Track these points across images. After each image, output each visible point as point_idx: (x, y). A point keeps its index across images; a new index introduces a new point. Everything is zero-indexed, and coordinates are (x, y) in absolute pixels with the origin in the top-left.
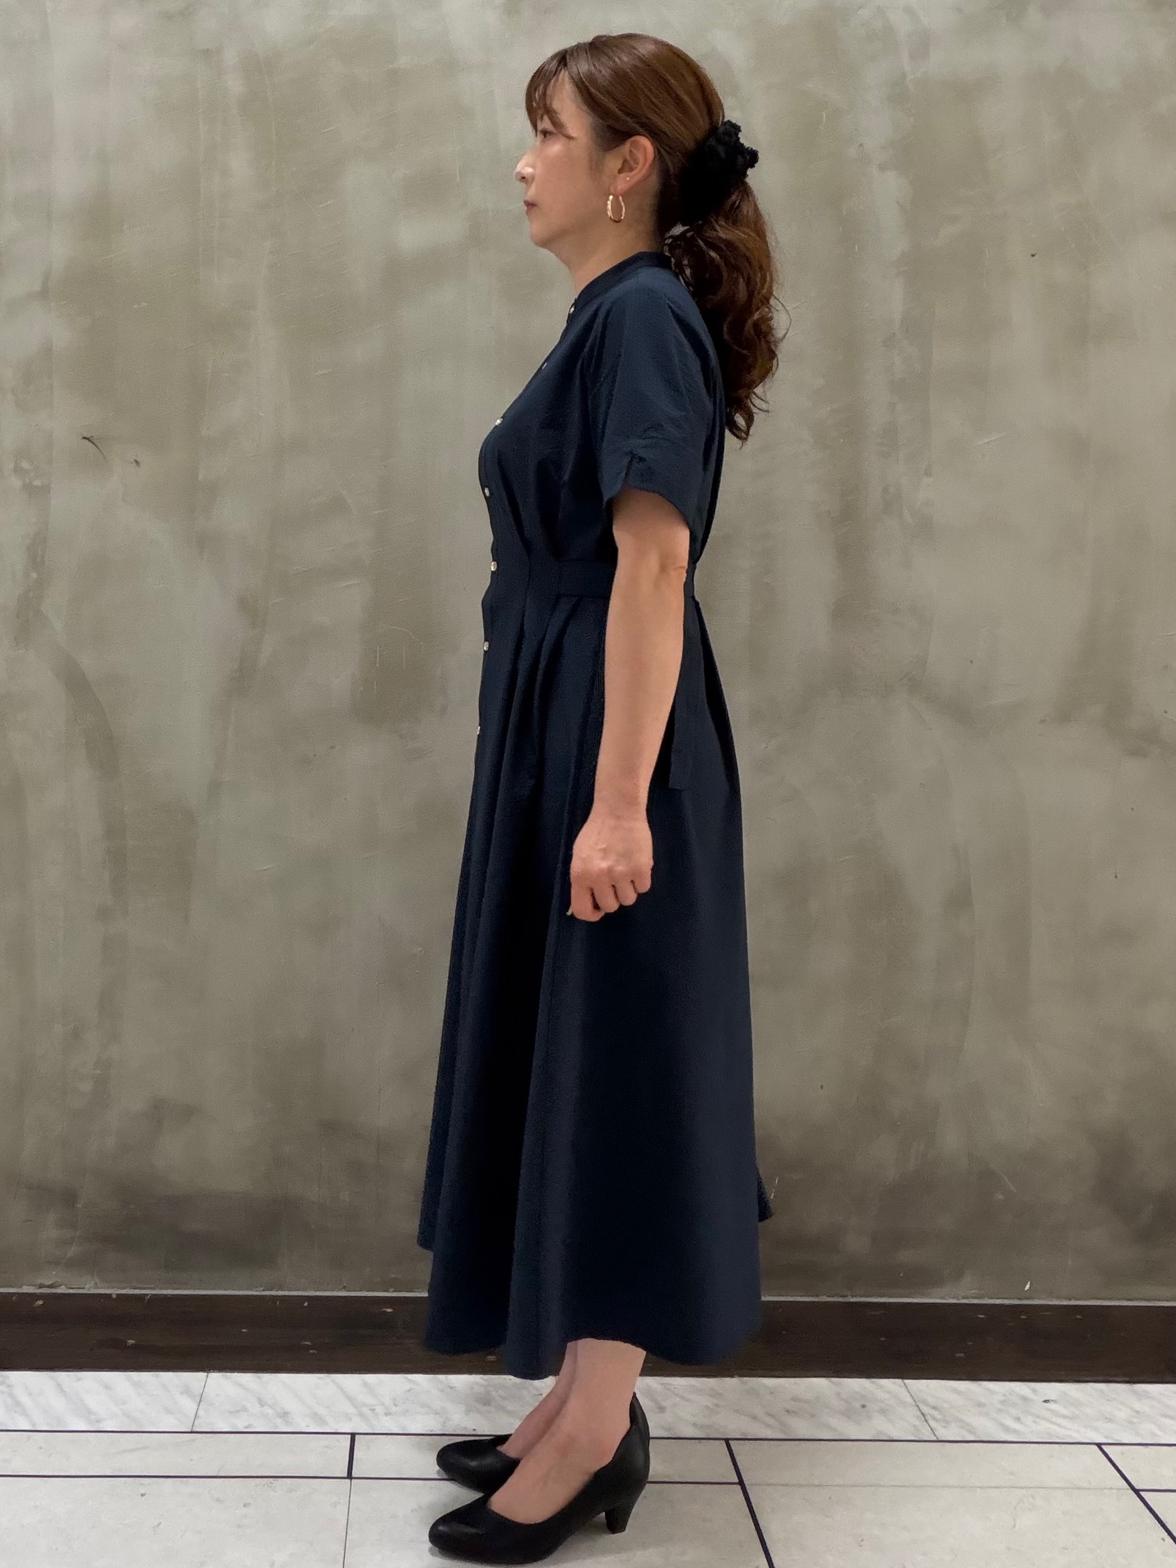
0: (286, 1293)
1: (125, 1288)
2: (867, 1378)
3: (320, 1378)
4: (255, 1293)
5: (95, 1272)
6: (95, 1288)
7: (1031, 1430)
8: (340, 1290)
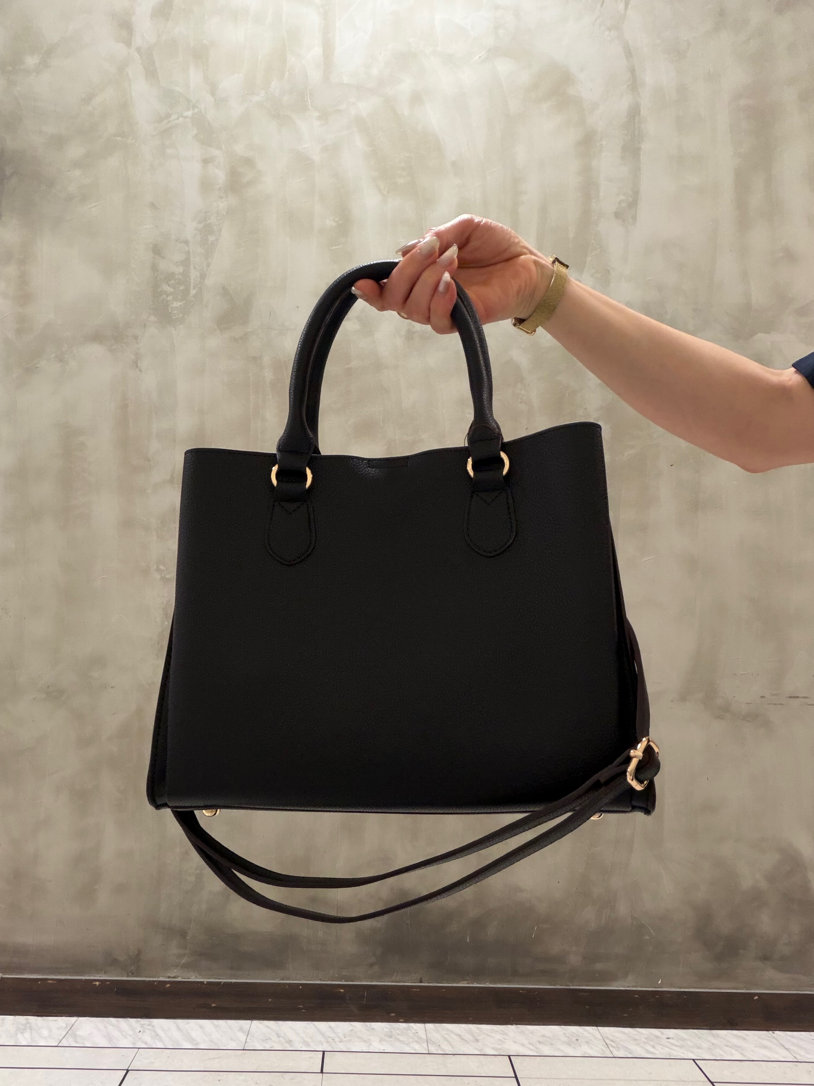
0: (291, 982)
1: (210, 979)
2: (580, 1026)
3: (308, 1024)
4: (275, 982)
5: (196, 971)
6: (196, 979)
7: (660, 1052)
8: (318, 981)
